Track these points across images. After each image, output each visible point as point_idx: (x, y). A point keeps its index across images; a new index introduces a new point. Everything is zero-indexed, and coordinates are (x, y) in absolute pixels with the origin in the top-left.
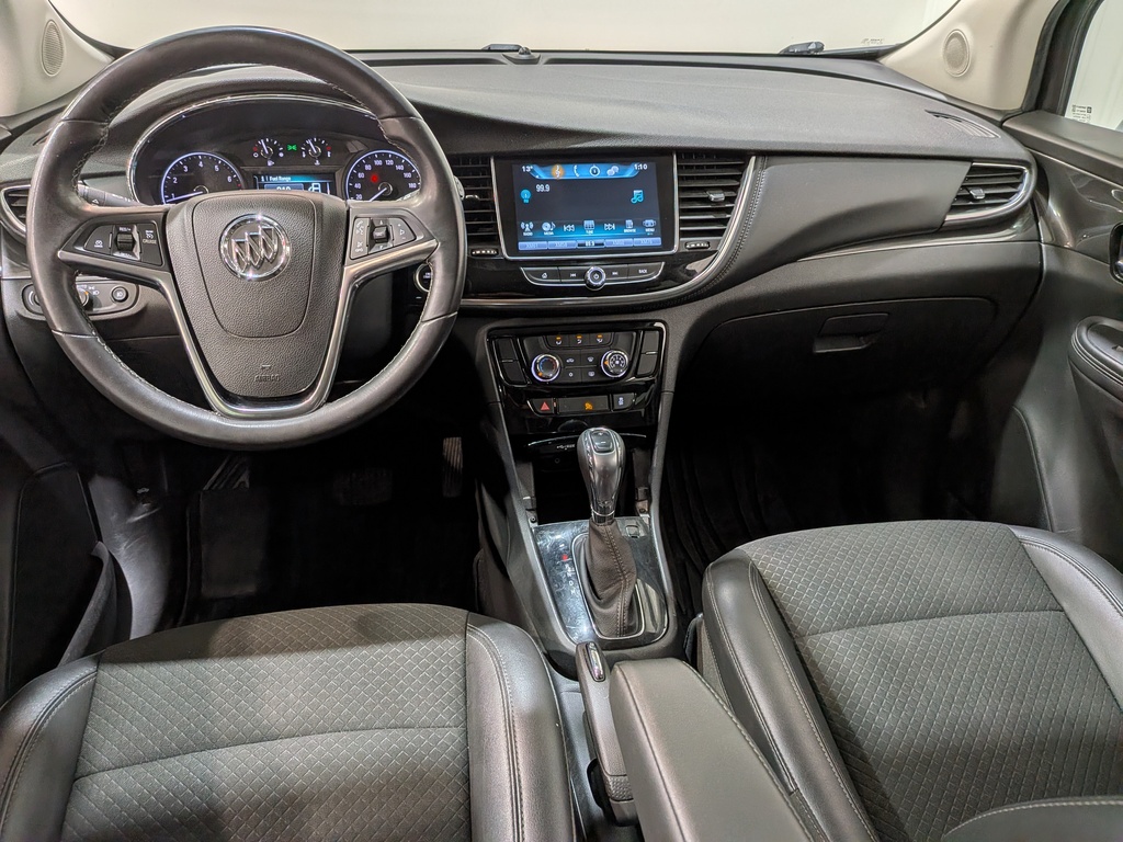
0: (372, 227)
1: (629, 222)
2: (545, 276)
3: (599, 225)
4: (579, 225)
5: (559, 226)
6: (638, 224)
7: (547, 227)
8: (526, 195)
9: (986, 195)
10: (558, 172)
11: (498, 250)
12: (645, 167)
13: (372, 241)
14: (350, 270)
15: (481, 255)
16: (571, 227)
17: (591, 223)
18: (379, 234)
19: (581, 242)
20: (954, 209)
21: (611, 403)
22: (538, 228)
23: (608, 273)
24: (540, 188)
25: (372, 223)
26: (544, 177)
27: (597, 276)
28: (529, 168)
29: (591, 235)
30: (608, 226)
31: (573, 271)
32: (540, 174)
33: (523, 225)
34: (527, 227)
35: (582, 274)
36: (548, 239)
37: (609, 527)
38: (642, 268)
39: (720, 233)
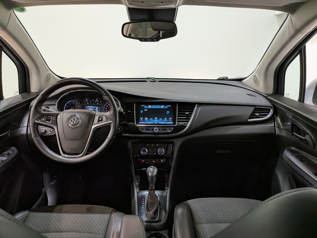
0: (99, 118)
1: (166, 118)
2: (144, 130)
3: (158, 119)
4: (154, 119)
5: (149, 119)
6: (168, 119)
7: (146, 119)
8: (142, 111)
9: (259, 115)
10: (150, 107)
11: (134, 124)
12: (170, 106)
13: (99, 121)
14: (93, 127)
15: (130, 124)
16: (152, 119)
17: (157, 118)
18: (100, 119)
19: (154, 122)
20: (250, 118)
21: (160, 161)
22: (144, 119)
23: (159, 130)
24: (145, 110)
25: (99, 117)
26: (146, 108)
27: (156, 130)
28: (143, 106)
29: (156, 121)
30: (160, 119)
31: (151, 129)
32: (146, 107)
33: (140, 118)
34: (141, 119)
35: (153, 130)
36: (146, 121)
37: (152, 192)
38: (168, 129)
39: (188, 122)
